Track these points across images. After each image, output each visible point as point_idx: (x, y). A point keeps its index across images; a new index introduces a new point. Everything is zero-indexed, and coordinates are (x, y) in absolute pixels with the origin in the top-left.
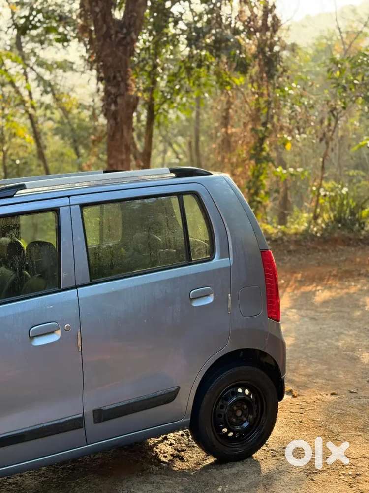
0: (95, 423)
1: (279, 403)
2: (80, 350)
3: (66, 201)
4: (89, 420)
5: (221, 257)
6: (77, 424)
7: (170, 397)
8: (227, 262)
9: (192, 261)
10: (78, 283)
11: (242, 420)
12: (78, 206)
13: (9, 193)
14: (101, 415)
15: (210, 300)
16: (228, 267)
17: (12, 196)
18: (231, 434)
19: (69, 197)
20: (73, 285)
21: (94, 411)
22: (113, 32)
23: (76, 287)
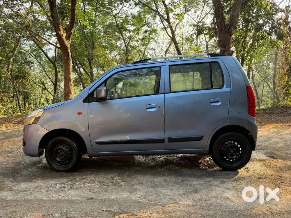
0: (169, 142)
1: (252, 151)
2: (164, 115)
3: (164, 64)
4: (166, 141)
5: (226, 87)
6: (161, 141)
7: (199, 139)
8: (228, 89)
9: (213, 88)
10: (165, 92)
11: (233, 155)
12: (168, 66)
13: (146, 61)
14: (171, 140)
15: (219, 103)
16: (229, 91)
17: (146, 62)
18: (228, 159)
19: (165, 62)
20: (163, 92)
21: (168, 138)
22: (224, 28)
23: (164, 93)
